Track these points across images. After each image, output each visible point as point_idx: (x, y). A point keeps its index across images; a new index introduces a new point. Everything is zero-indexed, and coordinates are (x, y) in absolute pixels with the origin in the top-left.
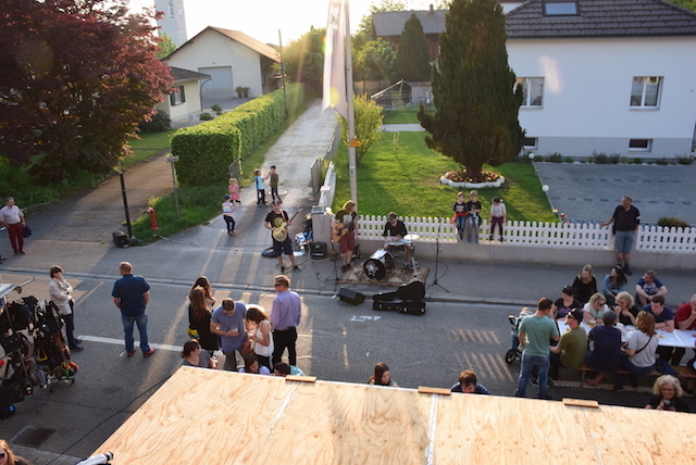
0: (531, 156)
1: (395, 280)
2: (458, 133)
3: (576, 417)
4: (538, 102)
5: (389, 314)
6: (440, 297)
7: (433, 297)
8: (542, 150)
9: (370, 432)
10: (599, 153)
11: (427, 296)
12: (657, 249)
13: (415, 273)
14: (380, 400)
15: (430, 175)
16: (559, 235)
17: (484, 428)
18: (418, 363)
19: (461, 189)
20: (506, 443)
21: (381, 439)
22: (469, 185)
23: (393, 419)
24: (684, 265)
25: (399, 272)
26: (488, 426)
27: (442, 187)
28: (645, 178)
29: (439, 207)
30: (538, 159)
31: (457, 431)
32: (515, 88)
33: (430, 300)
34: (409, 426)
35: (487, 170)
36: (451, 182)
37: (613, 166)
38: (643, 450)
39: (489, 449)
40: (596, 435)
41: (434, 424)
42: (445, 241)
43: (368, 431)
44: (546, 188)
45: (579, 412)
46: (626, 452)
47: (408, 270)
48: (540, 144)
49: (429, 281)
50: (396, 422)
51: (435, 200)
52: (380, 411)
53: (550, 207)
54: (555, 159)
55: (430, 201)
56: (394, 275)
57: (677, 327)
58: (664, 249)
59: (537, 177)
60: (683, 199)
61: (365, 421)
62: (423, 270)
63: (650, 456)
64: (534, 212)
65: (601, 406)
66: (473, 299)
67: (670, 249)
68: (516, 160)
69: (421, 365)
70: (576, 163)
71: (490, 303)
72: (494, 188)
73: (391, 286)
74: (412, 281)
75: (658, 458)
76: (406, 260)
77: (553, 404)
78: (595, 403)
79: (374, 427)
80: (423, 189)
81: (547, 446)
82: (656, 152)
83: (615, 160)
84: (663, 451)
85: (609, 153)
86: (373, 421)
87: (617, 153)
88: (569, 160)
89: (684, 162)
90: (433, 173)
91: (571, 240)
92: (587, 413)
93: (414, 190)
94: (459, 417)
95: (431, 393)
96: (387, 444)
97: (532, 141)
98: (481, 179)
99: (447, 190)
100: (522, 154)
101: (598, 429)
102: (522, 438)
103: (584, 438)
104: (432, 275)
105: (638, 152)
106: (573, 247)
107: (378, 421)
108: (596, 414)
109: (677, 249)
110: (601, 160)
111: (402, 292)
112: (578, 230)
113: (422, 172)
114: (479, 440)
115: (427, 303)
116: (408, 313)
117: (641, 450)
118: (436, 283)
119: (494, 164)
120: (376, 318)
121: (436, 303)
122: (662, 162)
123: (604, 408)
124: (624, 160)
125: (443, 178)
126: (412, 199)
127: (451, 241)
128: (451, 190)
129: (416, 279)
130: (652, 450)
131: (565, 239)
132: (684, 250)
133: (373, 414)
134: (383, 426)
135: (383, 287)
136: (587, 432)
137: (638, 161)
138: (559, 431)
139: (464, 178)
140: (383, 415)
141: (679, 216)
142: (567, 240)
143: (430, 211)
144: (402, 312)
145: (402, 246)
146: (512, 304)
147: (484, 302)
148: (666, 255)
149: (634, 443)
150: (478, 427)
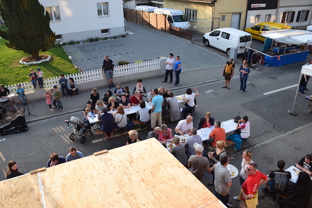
0: (61, 43)
1: (9, 118)
2: (22, 39)
3: (100, 159)
4: (58, 18)
5: (10, 136)
6: (34, 120)
7: (30, 121)
8: (66, 40)
9: (11, 203)
10: (89, 38)
11: (27, 121)
12: (120, 75)
13: (18, 112)
14: (12, 185)
15: (13, 61)
16: (80, 78)
17: (64, 179)
18: (31, 154)
19: (31, 65)
20: (75, 182)
21: (18, 204)
22: (34, 63)
23: (21, 192)
24: (130, 79)
25: (10, 113)
26: (66, 177)
27: (21, 66)
28: (110, 45)
29: (22, 77)
30: (64, 44)
31: (53, 185)
32: (45, 13)
33: (29, 122)
34: (30, 192)
35: (41, 54)
36: (25, 63)
37: (96, 42)
38: (127, 163)
39: (69, 187)
40: (109, 164)
41: (42, 186)
42: (29, 93)
43: (10, 203)
44: (70, 57)
45: (101, 156)
46: (121, 166)
47: (14, 111)
48: (64, 37)
49: (26, 113)
50: (23, 193)
51: (19, 74)
52: (14, 191)
53: (73, 66)
54: (72, 43)
55: (17, 74)
56: (7, 116)
57: (131, 106)
58: (122, 74)
59: (65, 53)
60: (126, 52)
61: (7, 199)
62: (22, 109)
63: (129, 163)
64: (67, 69)
65: (108, 151)
66: (49, 116)
67: (124, 74)
68: (54, 46)
69: (33, 155)
70: (81, 43)
71: (57, 116)
72: (47, 62)
73: (7, 121)
74: (17, 116)
75: (132, 163)
76: (11, 106)
77: (90, 157)
78: (106, 150)
79: (13, 200)
80: (11, 69)
81: (91, 176)
82: (112, 34)
83: (97, 40)
84: (133, 160)
85: (94, 37)
86: (11, 198)
87: (97, 36)
88: (78, 42)
89: (123, 36)
90: (15, 60)
91: (85, 79)
92: (104, 155)
93: (7, 70)
94: (52, 178)
95: (37, 172)
96: (21, 205)
97: (60, 36)
98: (39, 58)
99: (24, 67)
100: (56, 43)
101: (109, 160)
102: (81, 176)
103: (105, 166)
104: (26, 110)
105: (105, 35)
106: (87, 82)
107: (14, 196)
108: (107, 155)
109: (127, 73)
110: (91, 40)
111: (13, 123)
112: (87, 74)
113: (9, 60)
114: (64, 185)
115: (28, 125)
116: (20, 132)
117: (126, 163)
118: (30, 114)
119: (44, 50)
120: (4, 140)
121: (32, 123)
122: (115, 38)
123: (110, 151)
124: (100, 39)
125: (20, 61)
126: (6, 75)
127: (32, 92)
128: (26, 67)
129: (19, 115)
130: (130, 161)
131: (83, 79)
132: (129, 73)
133: (10, 194)
134: (17, 198)
135: (3, 123)
136: (106, 164)
137: (106, 38)
138: (95, 168)
139: (31, 59)
140: (16, 192)
141: (125, 60)
142: (92, 78)
143: (18, 80)
144: (17, 133)
145: (7, 101)
146: (67, 113)
147: (54, 116)
148: (123, 76)
149: (123, 161)
150: (61, 180)
